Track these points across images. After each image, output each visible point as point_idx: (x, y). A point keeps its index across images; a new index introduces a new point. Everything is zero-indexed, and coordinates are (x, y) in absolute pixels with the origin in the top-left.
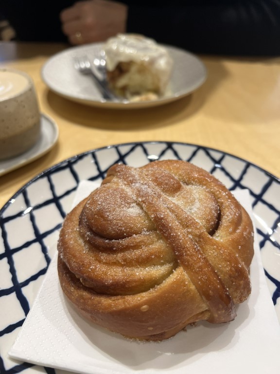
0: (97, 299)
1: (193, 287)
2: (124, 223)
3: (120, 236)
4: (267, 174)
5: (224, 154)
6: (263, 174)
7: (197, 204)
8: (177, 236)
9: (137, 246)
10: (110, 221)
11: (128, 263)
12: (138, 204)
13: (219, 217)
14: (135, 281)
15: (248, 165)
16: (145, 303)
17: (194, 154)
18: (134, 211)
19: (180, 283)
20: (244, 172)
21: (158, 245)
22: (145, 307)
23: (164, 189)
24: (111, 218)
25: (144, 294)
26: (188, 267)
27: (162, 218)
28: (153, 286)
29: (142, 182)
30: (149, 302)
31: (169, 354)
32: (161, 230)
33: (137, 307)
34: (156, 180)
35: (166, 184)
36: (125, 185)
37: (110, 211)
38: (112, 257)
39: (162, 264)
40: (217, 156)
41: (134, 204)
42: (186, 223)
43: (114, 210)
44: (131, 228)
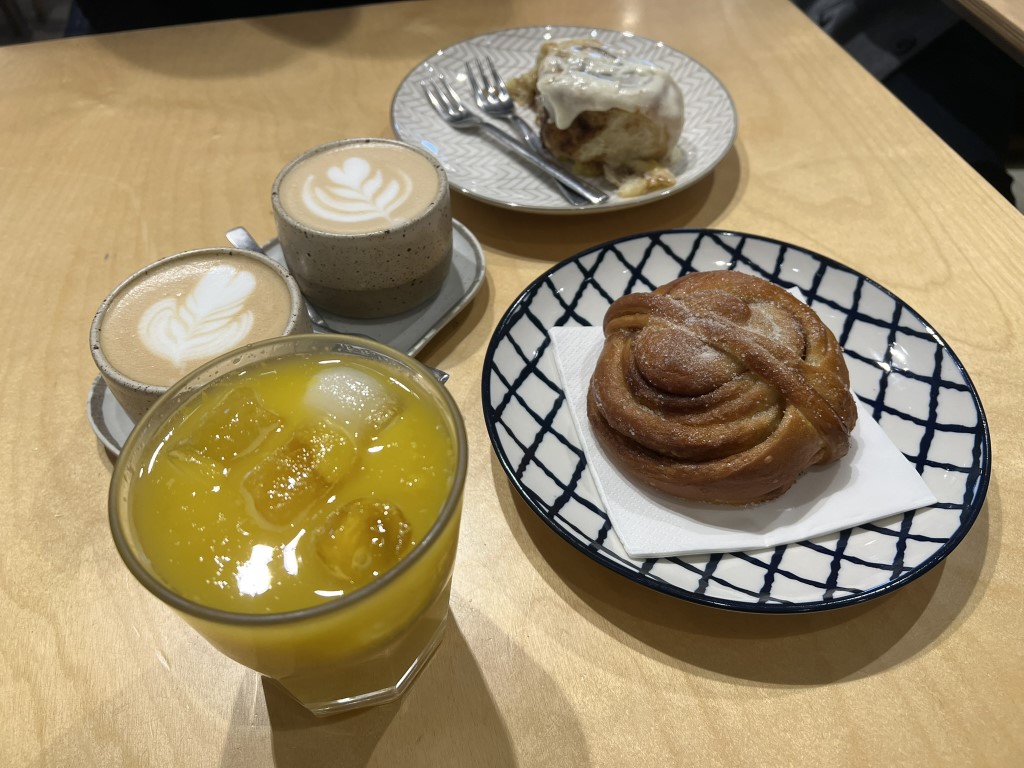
0: (704, 468)
1: (810, 424)
2: (710, 372)
3: (709, 389)
4: (816, 256)
5: (744, 237)
6: (809, 258)
7: (777, 329)
8: (780, 371)
9: (734, 396)
10: (692, 373)
11: (730, 418)
12: (712, 346)
13: (805, 338)
14: (746, 434)
15: (784, 247)
16: (767, 454)
17: (697, 245)
18: (709, 355)
19: (795, 423)
20: (780, 260)
21: (757, 389)
22: (768, 457)
23: (734, 318)
24: (690, 369)
25: (762, 446)
26: (798, 404)
27: (757, 356)
28: (769, 434)
29: (697, 315)
30: (772, 452)
31: (789, 510)
32: (757, 370)
33: (761, 459)
34: (718, 309)
35: (735, 311)
36: (676, 323)
37: (685, 363)
38: (706, 416)
39: (767, 409)
40: (734, 242)
41: (707, 347)
42: (781, 355)
43: (689, 359)
44: (719, 377)
